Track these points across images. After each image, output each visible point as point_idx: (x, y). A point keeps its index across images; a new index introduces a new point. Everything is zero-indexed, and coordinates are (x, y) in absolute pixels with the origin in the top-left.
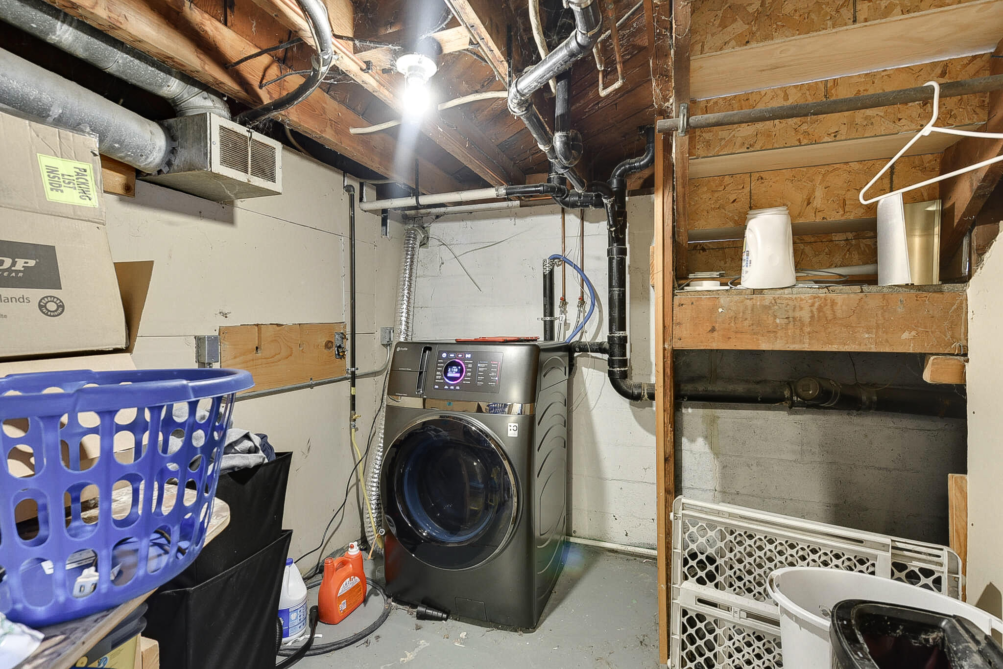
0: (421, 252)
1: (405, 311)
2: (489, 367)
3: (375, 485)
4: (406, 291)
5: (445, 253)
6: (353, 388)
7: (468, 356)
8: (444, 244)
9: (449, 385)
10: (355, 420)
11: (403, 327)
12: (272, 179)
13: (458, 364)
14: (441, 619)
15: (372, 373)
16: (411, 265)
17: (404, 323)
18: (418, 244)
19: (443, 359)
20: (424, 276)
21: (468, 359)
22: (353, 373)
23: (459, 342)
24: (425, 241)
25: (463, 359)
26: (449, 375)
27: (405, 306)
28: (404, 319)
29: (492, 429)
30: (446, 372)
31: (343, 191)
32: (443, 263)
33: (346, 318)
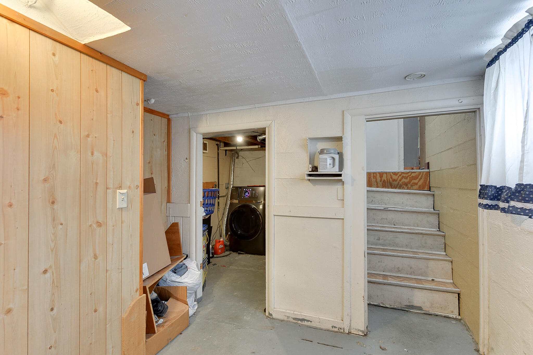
0: (236, 160)
1: (232, 178)
2: (256, 192)
3: (225, 227)
4: (232, 172)
5: (244, 160)
6: (219, 200)
7: (250, 190)
8: (243, 158)
9: (246, 197)
10: (219, 209)
11: (232, 183)
12: (207, 150)
13: (248, 192)
14: (244, 254)
15: (223, 196)
16: (234, 165)
17: (232, 182)
18: (236, 158)
19: (244, 190)
20: (237, 167)
21: (251, 190)
22: (219, 196)
23: (248, 186)
24: (238, 157)
25: (249, 190)
26: (246, 194)
27: (232, 177)
28: (232, 180)
29: (256, 207)
30: (245, 194)
31: (216, 145)
32: (243, 164)
33: (217, 181)
